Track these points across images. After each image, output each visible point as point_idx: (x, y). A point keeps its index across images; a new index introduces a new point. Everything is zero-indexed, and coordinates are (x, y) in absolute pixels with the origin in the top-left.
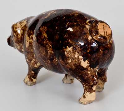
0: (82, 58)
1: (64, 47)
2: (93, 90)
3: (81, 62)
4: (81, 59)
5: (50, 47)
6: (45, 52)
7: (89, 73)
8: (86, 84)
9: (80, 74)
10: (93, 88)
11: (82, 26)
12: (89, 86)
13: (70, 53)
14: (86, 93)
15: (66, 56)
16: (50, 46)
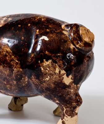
0: (65, 72)
1: (39, 62)
2: (75, 113)
3: (63, 78)
4: (64, 75)
5: (17, 63)
6: (8, 71)
7: (72, 91)
8: (67, 106)
9: (60, 94)
10: (76, 110)
11: (59, 32)
12: (71, 108)
13: (48, 69)
14: (67, 117)
15: (42, 73)
16: (17, 61)
